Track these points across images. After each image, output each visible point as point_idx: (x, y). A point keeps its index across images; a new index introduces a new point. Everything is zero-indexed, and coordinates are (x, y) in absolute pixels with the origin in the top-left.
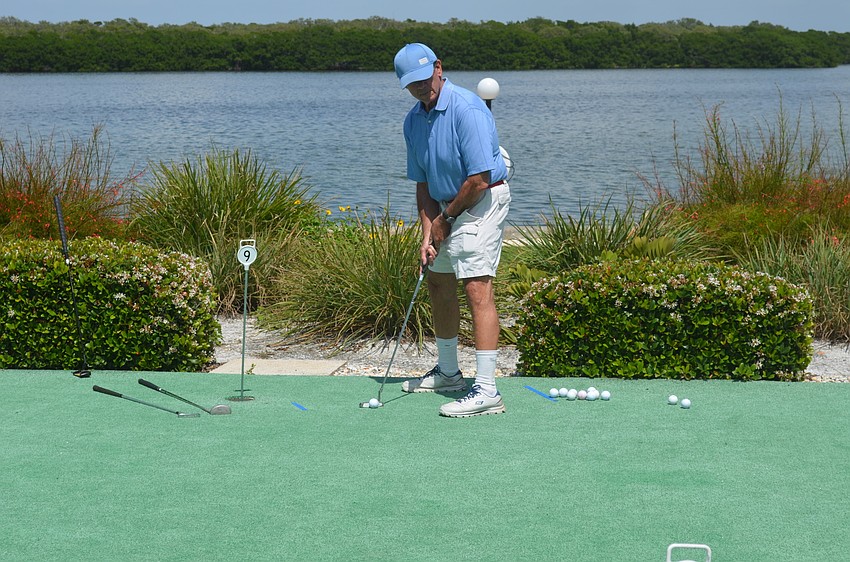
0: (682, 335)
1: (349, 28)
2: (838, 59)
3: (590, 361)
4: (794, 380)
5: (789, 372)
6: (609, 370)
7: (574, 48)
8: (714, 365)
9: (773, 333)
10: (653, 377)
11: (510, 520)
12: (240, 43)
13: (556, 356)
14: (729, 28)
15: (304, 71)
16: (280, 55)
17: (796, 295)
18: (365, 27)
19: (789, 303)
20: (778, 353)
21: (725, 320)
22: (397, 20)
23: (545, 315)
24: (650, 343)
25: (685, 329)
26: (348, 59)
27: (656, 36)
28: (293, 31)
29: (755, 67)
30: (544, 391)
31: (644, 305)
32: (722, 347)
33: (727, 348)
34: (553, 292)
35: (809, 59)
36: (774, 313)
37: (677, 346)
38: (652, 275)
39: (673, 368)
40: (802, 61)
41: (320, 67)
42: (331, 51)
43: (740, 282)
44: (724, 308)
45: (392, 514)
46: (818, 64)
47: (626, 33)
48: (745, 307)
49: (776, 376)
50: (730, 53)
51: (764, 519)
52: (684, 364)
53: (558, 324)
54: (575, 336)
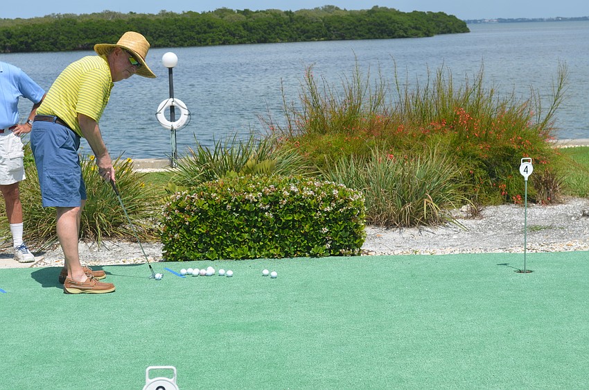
0: (274, 227)
1: (88, 19)
2: (434, 31)
3: (211, 249)
4: (353, 255)
5: (349, 250)
6: (225, 254)
7: (250, 29)
8: (297, 247)
9: (337, 223)
10: (255, 258)
11: (133, 362)
12: (9, 33)
13: (187, 246)
14: (358, 11)
15: (56, 51)
16: (38, 40)
17: (352, 196)
18: (100, 19)
19: (347, 202)
20: (341, 237)
21: (303, 215)
22: (122, 13)
23: (179, 218)
24: (252, 234)
25: (276, 223)
26: (88, 41)
27: (307, 19)
28: (47, 23)
29: (377, 38)
30: (177, 271)
31: (247, 208)
32: (302, 234)
33: (305, 235)
34: (184, 201)
35: (414, 31)
36: (336, 209)
37: (271, 235)
38: (252, 186)
39: (269, 250)
40: (409, 33)
41: (68, 48)
42: (75, 36)
43: (312, 188)
44: (301, 207)
45: (51, 362)
46: (420, 35)
47: (286, 17)
48: (317, 206)
49: (340, 252)
50: (359, 29)
51: (310, 351)
52: (276, 248)
53: (187, 223)
54: (200, 232)
